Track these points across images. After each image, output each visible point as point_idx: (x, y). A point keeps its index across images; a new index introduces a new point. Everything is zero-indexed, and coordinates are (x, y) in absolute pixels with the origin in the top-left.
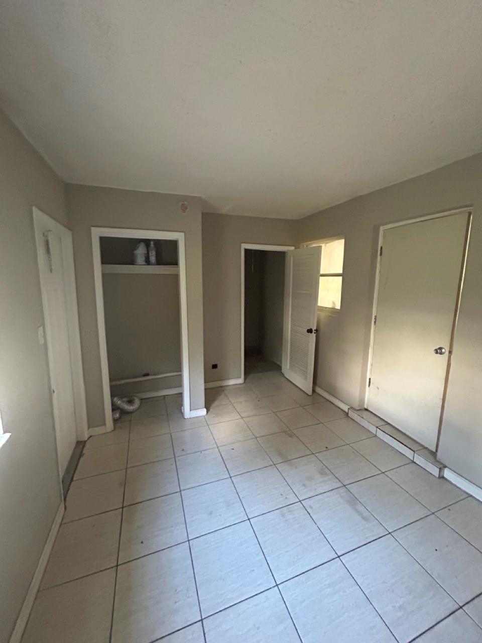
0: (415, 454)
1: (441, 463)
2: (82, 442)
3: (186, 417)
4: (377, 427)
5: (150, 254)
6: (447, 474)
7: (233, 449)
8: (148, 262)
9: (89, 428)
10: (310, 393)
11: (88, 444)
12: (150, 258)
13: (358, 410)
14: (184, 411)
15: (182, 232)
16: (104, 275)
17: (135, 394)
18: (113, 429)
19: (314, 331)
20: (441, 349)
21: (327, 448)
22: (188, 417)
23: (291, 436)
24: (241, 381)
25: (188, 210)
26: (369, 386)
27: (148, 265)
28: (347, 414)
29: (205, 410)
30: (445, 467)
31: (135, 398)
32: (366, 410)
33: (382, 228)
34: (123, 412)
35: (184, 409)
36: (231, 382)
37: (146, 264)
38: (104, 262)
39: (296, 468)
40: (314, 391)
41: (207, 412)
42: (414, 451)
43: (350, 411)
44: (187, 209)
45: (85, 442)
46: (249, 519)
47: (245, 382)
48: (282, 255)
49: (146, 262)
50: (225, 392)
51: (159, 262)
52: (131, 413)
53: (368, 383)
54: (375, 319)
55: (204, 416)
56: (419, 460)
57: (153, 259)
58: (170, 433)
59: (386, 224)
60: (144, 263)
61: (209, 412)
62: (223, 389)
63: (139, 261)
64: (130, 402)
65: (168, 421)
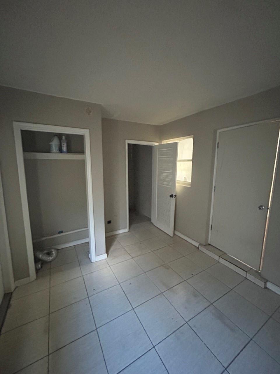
0: (247, 274)
1: (265, 279)
2: (9, 293)
3: (93, 262)
4: (220, 256)
5: (62, 145)
6: (269, 285)
7: (131, 284)
8: (61, 151)
9: (15, 281)
10: (172, 235)
11: (14, 294)
12: (63, 148)
13: (205, 245)
14: (91, 257)
15: (88, 129)
16: (25, 161)
17: (53, 247)
18: (36, 278)
19: (174, 196)
20: (262, 206)
21: (192, 275)
22: (94, 261)
23: (168, 269)
24: (127, 230)
25: (92, 113)
26: (211, 230)
27: (61, 153)
28: (198, 248)
29: (106, 254)
30: (267, 281)
31: (53, 250)
32: (210, 244)
33: (219, 131)
34: (44, 262)
35: (91, 255)
36: (121, 231)
37: (60, 152)
38: (25, 150)
39: (177, 294)
40: (174, 234)
41: (108, 256)
42: (246, 272)
43: (199, 246)
44: (90, 112)
45: (12, 293)
46: (154, 347)
47: (129, 231)
48: (151, 148)
49: (59, 151)
50: (117, 239)
51: (69, 151)
52: (50, 262)
53: (210, 228)
54: (215, 188)
55: (105, 259)
56: (250, 277)
57: (65, 149)
58: (82, 276)
59: (221, 128)
60: (58, 151)
61: (109, 256)
62: (116, 237)
63: (54, 151)
64: (49, 254)
65: (80, 266)
